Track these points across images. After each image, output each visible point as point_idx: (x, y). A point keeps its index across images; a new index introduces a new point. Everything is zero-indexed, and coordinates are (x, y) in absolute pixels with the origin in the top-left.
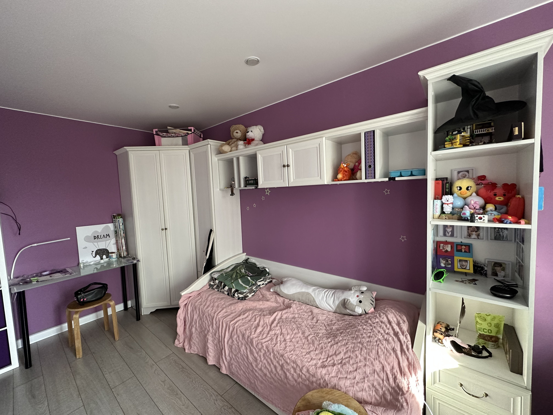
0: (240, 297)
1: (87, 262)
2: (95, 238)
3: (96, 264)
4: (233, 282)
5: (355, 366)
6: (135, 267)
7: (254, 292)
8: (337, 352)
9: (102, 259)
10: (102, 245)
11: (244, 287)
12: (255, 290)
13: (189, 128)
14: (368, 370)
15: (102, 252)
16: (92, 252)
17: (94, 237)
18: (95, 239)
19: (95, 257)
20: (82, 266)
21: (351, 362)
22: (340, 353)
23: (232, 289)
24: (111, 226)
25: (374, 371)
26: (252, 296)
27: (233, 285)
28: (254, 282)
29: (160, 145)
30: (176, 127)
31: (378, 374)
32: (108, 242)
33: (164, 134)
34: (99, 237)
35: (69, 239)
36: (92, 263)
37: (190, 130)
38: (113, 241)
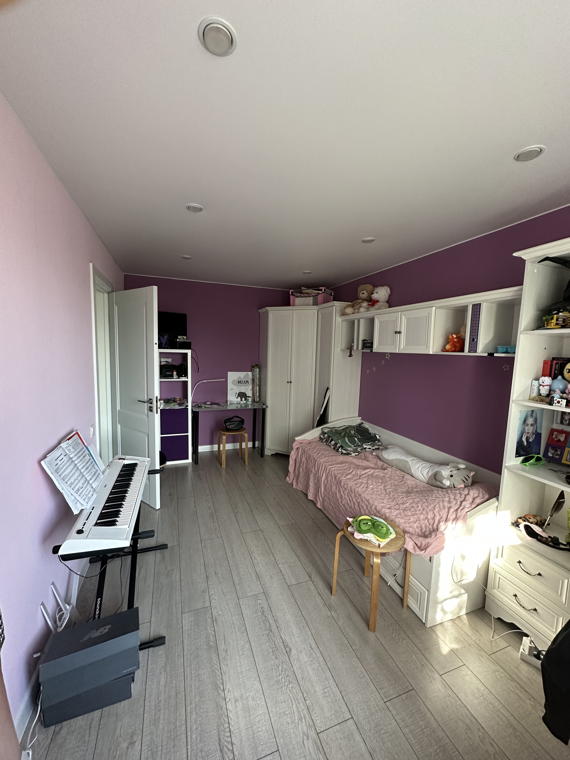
0: (343, 452)
1: (232, 401)
2: (239, 382)
3: (238, 404)
4: (340, 439)
5: (414, 512)
6: (264, 411)
7: (358, 452)
8: (405, 502)
9: (241, 400)
10: (243, 389)
11: (350, 445)
12: (359, 451)
13: (320, 288)
14: (422, 517)
15: (242, 395)
16: (236, 393)
17: (239, 381)
18: (239, 383)
19: (237, 398)
20: (229, 403)
21: (412, 510)
22: (407, 503)
23: (337, 444)
24: (250, 374)
25: (427, 518)
26: (356, 455)
27: (340, 441)
28: (360, 444)
29: (294, 305)
30: (309, 287)
31: (428, 520)
32: (247, 387)
33: (298, 294)
34: (242, 382)
35: (224, 380)
36: (235, 402)
37: (321, 290)
38: (250, 387)
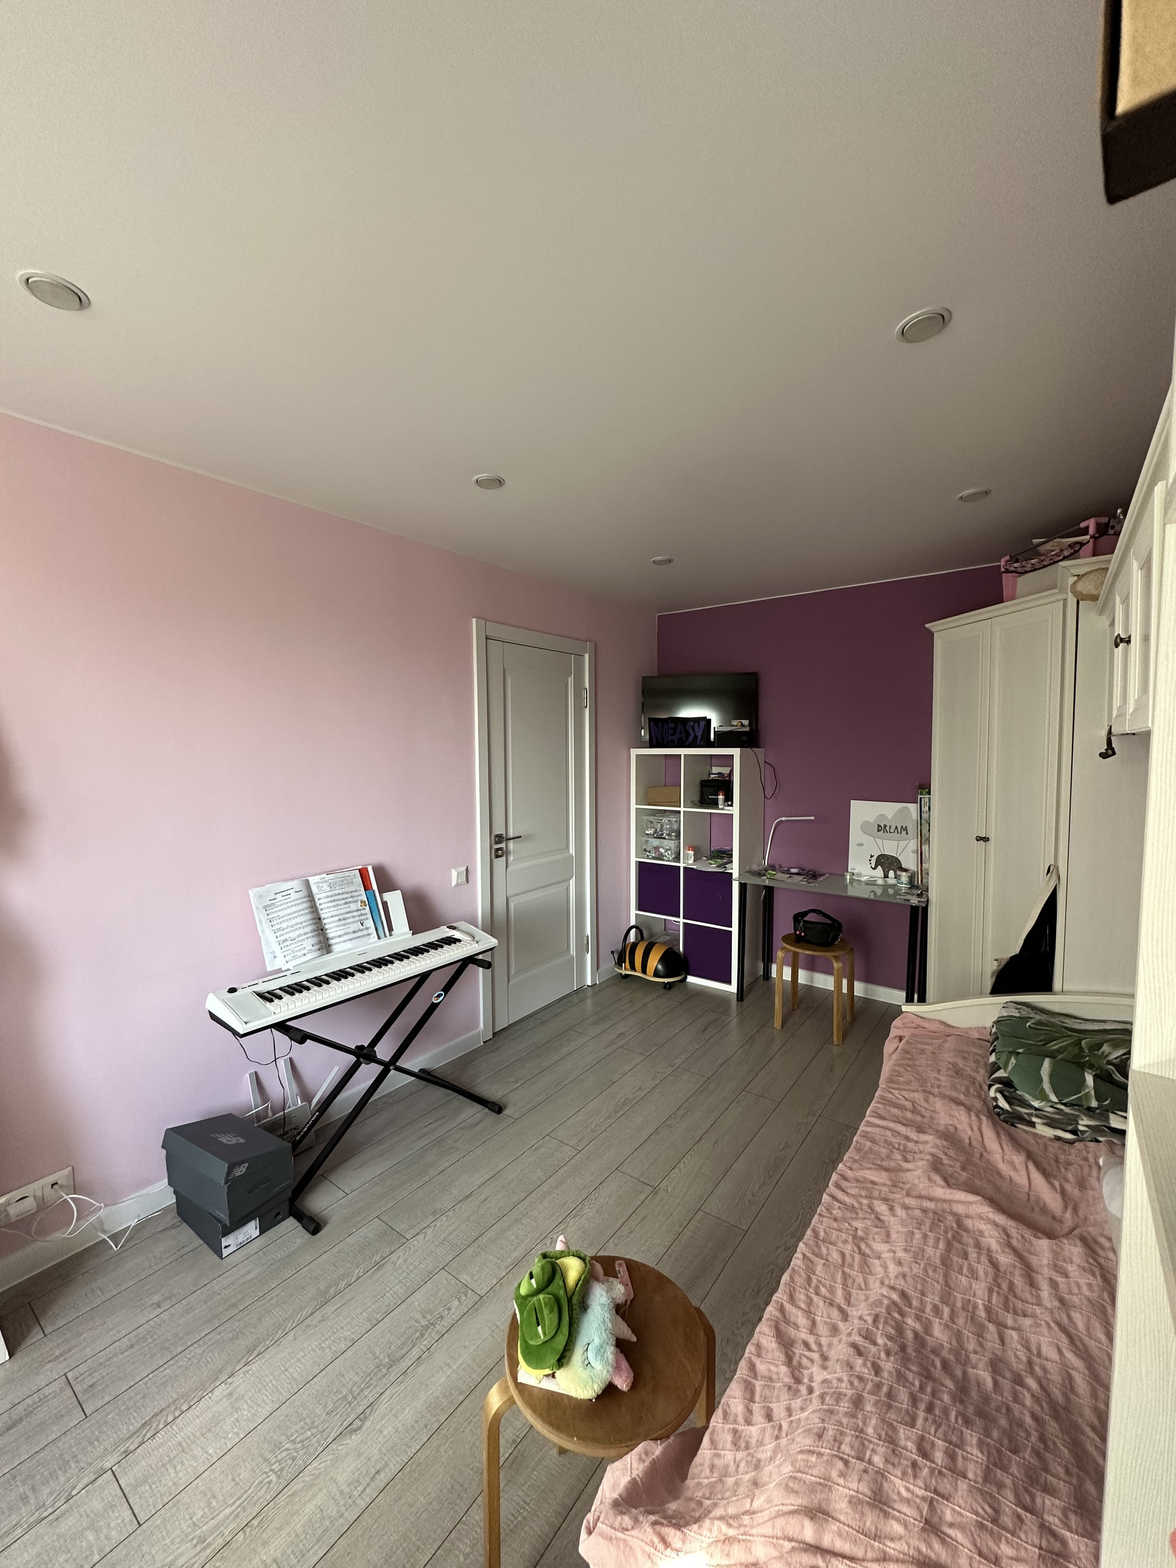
1: (859, 875)
2: (880, 828)
3: (871, 883)
4: (1019, 1053)
7: (1074, 1132)
9: (886, 876)
10: (890, 848)
12: (1081, 1128)
13: (1083, 525)
15: (887, 862)
16: (872, 856)
17: (879, 826)
18: (879, 831)
19: (874, 869)
20: (848, 877)
23: (1000, 1068)
24: (913, 808)
26: (1058, 1139)
27: (1013, 1060)
29: (1013, 598)
32: (903, 843)
34: (888, 828)
36: (864, 879)
38: (913, 844)
